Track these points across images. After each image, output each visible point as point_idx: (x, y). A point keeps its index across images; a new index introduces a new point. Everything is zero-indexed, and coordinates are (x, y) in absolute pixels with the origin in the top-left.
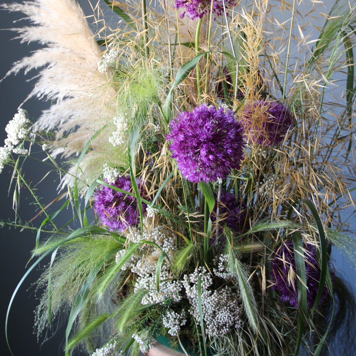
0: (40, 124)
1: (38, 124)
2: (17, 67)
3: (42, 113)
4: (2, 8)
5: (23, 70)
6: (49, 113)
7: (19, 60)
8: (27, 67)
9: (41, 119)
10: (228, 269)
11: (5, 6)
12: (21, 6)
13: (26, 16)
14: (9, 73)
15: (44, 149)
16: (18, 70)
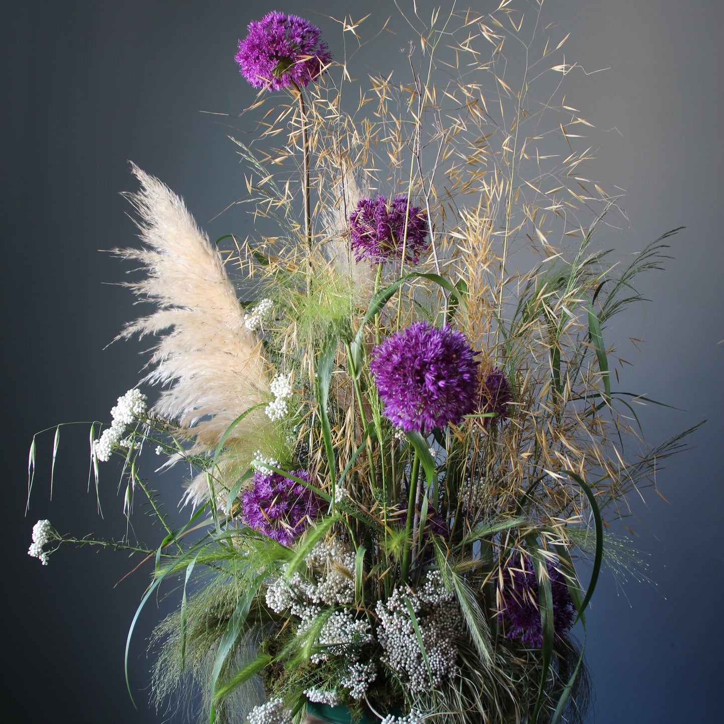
0: (158, 410)
1: (154, 410)
2: (129, 332)
3: (160, 396)
4: (113, 254)
5: (136, 335)
6: (171, 395)
7: (133, 320)
8: (142, 331)
9: (160, 403)
10: (440, 591)
11: (117, 251)
12: (138, 252)
13: (143, 265)
14: (118, 337)
15: (158, 453)
16: (130, 335)
